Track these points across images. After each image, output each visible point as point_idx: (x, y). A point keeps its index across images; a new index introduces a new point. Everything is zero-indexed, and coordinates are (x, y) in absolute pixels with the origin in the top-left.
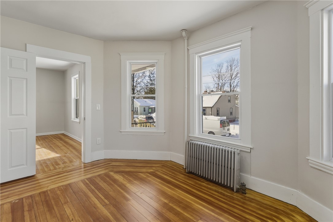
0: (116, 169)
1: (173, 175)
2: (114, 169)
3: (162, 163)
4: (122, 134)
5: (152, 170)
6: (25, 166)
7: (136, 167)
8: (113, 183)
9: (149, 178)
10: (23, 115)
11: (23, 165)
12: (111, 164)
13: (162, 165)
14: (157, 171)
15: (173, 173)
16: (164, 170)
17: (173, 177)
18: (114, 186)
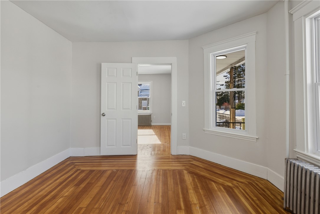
0: (192, 169)
1: (257, 202)
2: (191, 169)
3: (250, 180)
4: (205, 132)
5: (230, 184)
6: (130, 147)
7: (213, 173)
8: (179, 183)
9: (219, 193)
10: (129, 109)
11: (129, 145)
12: (191, 162)
13: (249, 183)
14: (237, 187)
15: (259, 199)
16: (248, 191)
17: (255, 206)
18: (178, 186)
